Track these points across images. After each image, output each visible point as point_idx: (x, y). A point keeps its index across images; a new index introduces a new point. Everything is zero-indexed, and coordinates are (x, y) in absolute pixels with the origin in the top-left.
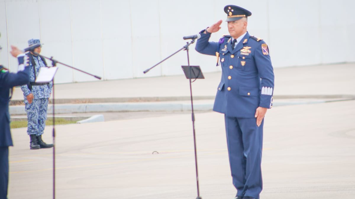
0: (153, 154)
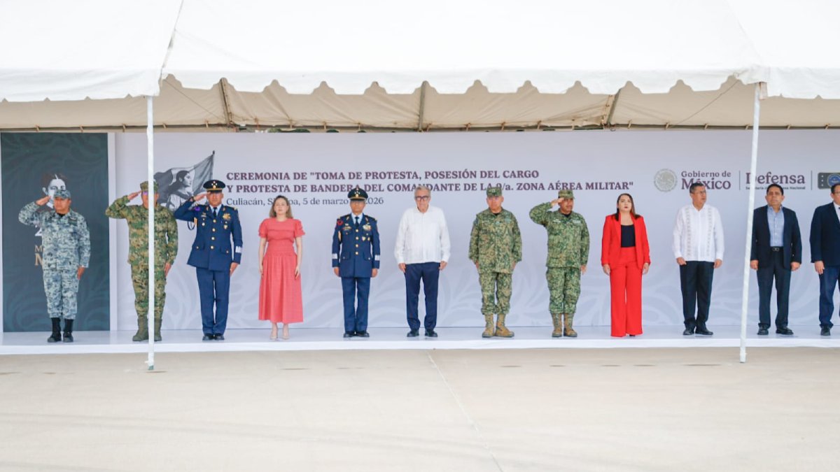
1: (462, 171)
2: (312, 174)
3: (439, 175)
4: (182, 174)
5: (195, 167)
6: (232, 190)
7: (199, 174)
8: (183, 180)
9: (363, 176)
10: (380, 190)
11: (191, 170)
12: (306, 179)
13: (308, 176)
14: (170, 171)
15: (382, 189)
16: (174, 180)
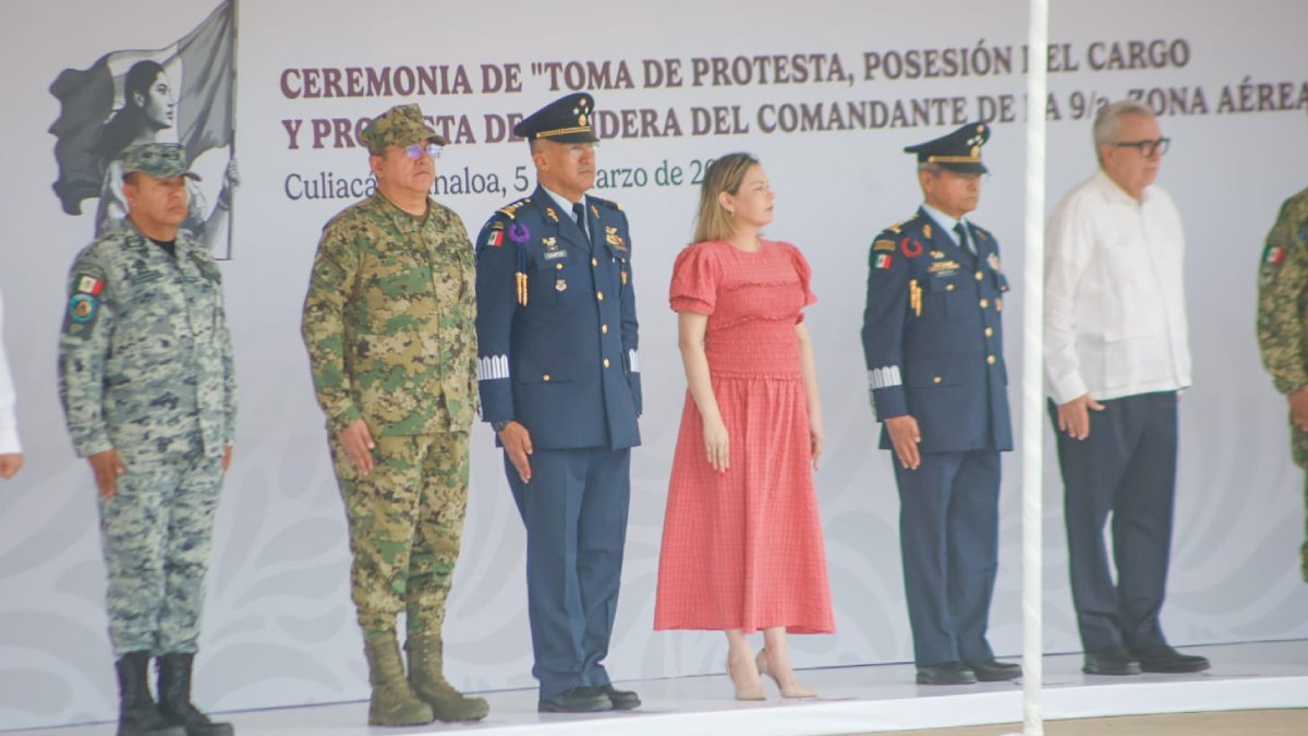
1: (972, 48)
2: (536, 68)
3: (906, 67)
4: (144, 74)
5: (184, 47)
6: (299, 139)
7: (195, 74)
8: (148, 99)
9: (686, 72)
10: (737, 130)
11: (169, 62)
12: (519, 89)
13: (525, 76)
14: (102, 63)
15: (742, 127)
16: (119, 103)
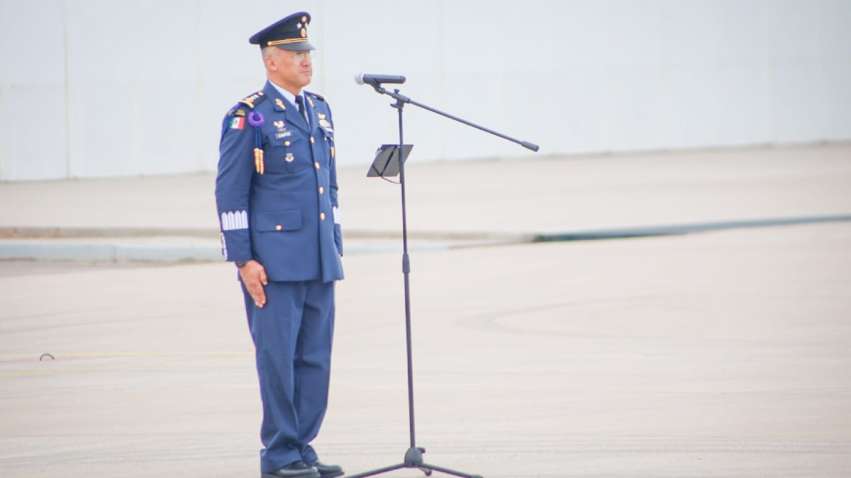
0: (41, 359)
